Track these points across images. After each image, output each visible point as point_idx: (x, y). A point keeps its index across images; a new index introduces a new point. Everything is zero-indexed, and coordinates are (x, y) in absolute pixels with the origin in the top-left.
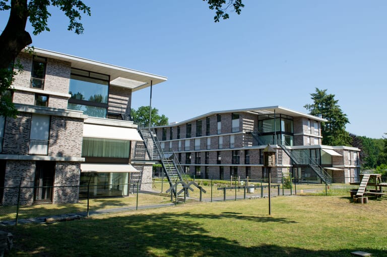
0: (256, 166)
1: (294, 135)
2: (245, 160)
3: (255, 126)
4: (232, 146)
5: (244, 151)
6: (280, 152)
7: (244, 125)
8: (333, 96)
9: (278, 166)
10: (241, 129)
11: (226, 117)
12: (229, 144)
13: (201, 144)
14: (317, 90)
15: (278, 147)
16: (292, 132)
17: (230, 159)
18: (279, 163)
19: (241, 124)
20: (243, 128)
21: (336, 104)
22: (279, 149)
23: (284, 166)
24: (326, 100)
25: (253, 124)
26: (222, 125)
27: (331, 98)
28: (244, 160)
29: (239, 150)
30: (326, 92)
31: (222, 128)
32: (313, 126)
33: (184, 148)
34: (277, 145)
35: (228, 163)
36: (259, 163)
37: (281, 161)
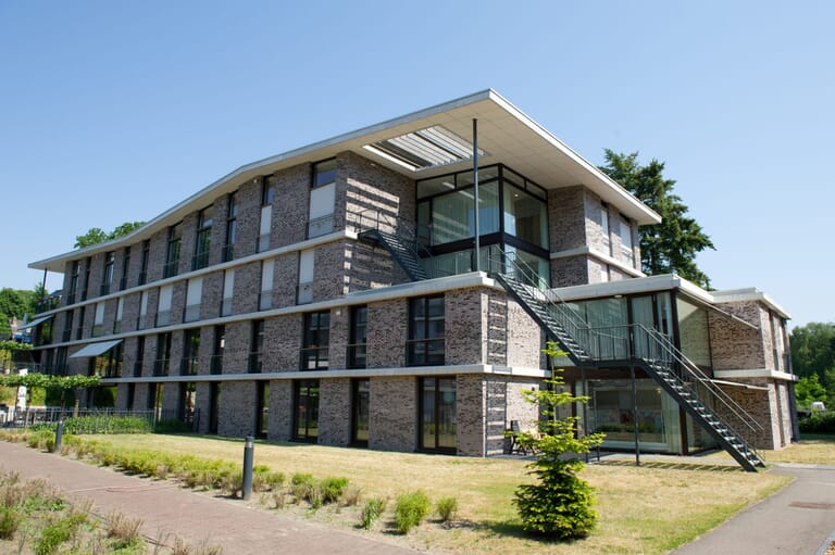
0: (389, 373)
1: (552, 256)
2: (351, 352)
3: (400, 218)
4: (303, 295)
5: (346, 314)
6: (498, 309)
7: (350, 206)
8: (661, 167)
9: (488, 369)
10: (339, 222)
11: (288, 184)
12: (293, 287)
13: (204, 297)
14: (610, 155)
15: (489, 282)
16: (545, 246)
17: (292, 350)
18: (491, 360)
19: (341, 200)
20: (348, 217)
21: (668, 193)
22: (492, 292)
23: (516, 372)
24: (638, 177)
25: (395, 211)
26: (274, 215)
27: (654, 170)
28: (343, 353)
29: (327, 311)
30: (637, 160)
31: (274, 225)
32: (618, 233)
33: (155, 319)
34: (483, 274)
35: (286, 368)
36: (402, 359)
37: (504, 349)
